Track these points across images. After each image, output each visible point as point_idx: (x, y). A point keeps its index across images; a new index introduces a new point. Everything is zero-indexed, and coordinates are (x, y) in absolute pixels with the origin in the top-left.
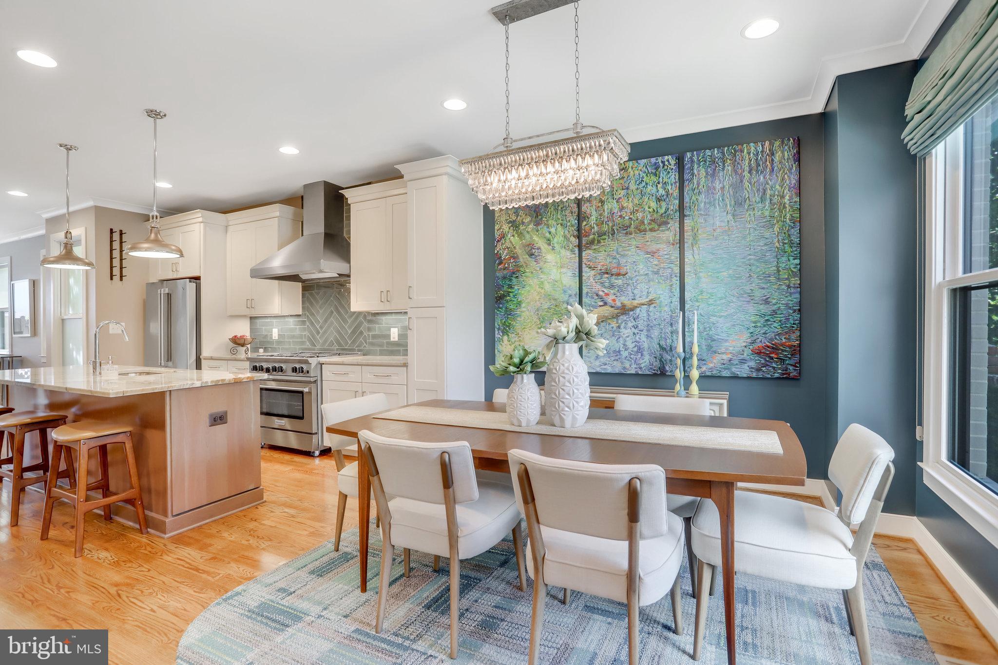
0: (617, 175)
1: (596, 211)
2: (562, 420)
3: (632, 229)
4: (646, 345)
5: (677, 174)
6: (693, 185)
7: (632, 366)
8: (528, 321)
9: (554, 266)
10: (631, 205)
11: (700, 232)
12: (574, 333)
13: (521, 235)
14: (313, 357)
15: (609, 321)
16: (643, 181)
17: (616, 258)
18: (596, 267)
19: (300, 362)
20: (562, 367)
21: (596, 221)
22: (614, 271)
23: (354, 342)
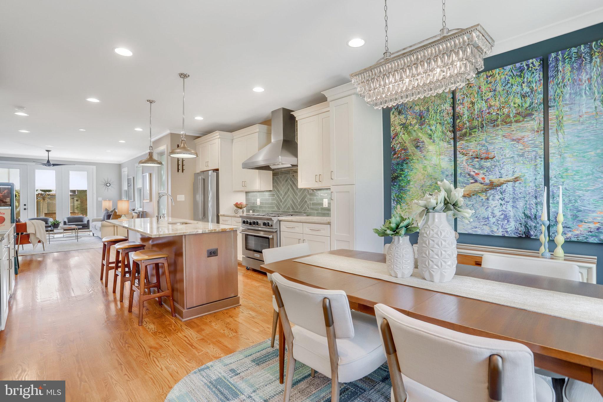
0: (482, 67)
1: (468, 111)
2: (431, 276)
3: (499, 122)
4: (512, 214)
5: (541, 73)
6: (558, 80)
7: (499, 230)
8: (416, 194)
9: (434, 154)
10: (497, 103)
11: (565, 119)
12: (443, 204)
13: (409, 133)
14: (276, 216)
15: (479, 194)
16: (509, 83)
17: (485, 146)
18: (468, 154)
19: (268, 219)
20: (431, 232)
21: (468, 118)
22: (484, 156)
23: (302, 207)
